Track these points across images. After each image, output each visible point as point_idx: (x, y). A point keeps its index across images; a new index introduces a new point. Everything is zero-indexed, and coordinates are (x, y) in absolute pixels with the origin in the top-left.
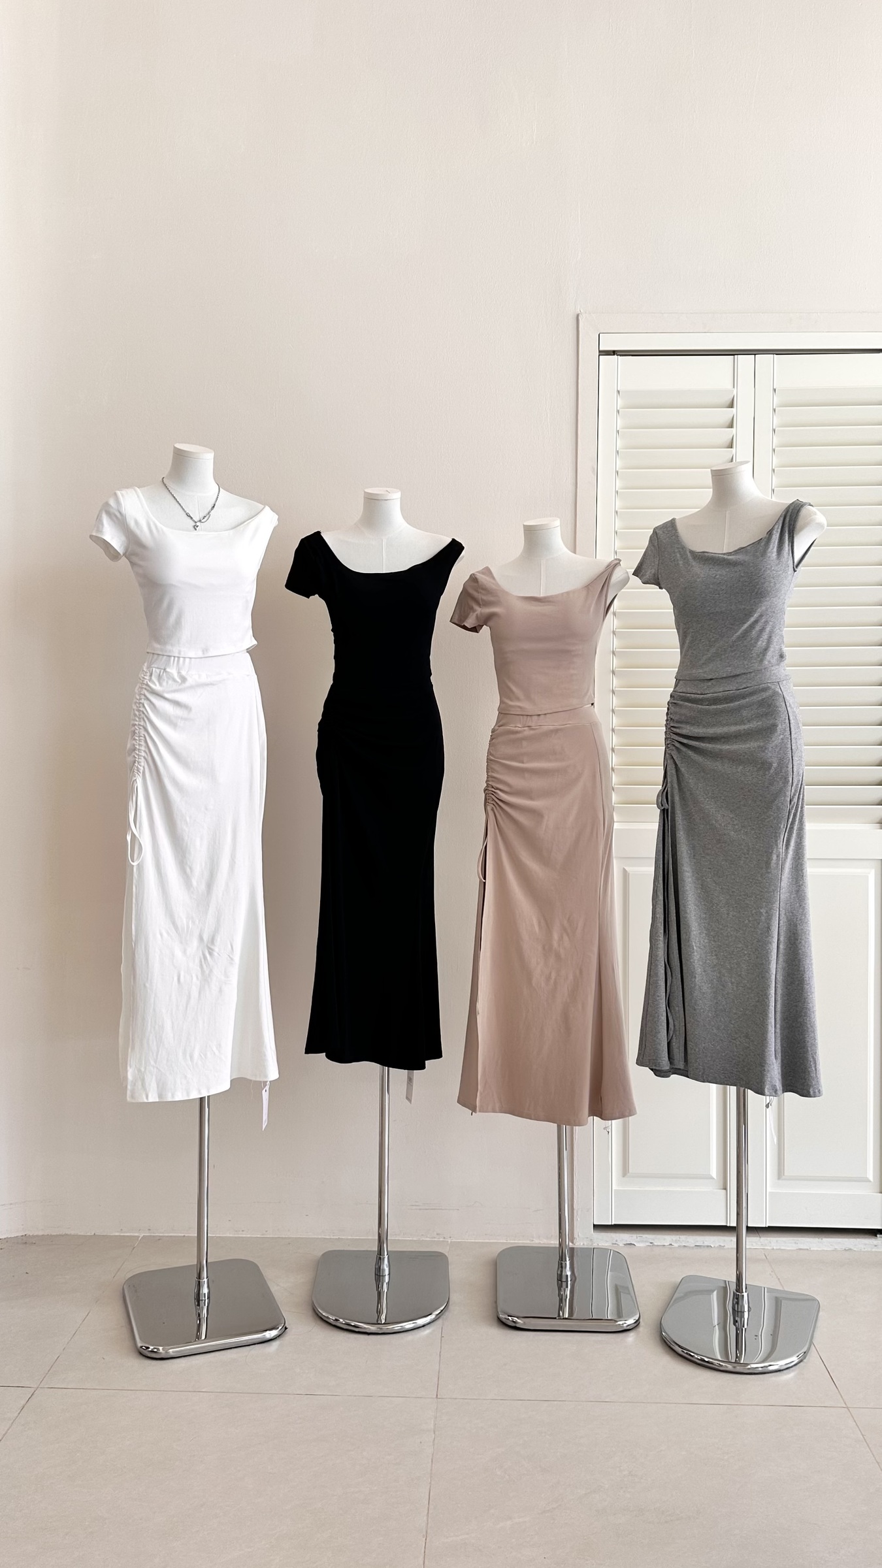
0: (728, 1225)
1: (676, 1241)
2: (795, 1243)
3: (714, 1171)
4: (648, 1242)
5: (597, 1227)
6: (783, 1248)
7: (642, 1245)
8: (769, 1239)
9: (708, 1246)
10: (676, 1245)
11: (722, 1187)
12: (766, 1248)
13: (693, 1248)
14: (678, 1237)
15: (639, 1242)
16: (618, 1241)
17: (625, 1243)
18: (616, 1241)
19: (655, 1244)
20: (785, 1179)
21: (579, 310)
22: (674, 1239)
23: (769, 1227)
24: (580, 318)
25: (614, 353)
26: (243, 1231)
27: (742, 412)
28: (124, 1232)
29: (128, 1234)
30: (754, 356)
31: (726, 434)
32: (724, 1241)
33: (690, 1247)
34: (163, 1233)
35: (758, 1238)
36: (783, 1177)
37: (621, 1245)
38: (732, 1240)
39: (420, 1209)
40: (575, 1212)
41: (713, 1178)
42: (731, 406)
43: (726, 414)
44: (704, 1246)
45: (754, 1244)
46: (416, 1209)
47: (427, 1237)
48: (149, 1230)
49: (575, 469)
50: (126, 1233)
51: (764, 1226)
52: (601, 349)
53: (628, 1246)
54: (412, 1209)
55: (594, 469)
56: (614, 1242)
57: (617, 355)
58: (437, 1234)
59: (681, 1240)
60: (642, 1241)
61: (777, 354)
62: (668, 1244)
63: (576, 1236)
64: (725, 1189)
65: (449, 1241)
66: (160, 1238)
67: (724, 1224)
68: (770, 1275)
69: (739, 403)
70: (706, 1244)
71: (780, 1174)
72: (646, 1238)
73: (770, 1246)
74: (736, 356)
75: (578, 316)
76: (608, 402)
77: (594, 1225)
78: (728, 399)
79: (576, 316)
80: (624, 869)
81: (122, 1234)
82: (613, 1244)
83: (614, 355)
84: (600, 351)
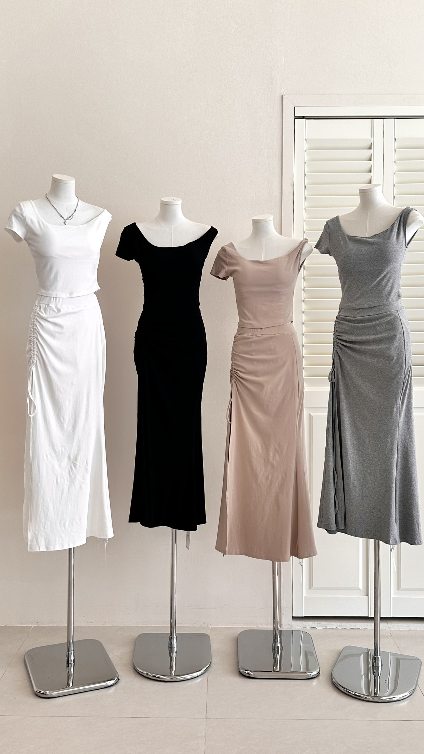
0: (369, 616)
1: (340, 625)
2: (408, 626)
3: (361, 586)
4: (322, 626)
5: (294, 618)
6: (400, 629)
7: (320, 628)
8: (393, 624)
9: (358, 629)
10: (340, 628)
11: (366, 595)
12: (391, 629)
13: (349, 629)
14: (340, 623)
15: (318, 626)
16: (307, 626)
17: (311, 627)
18: (306, 626)
19: (328, 627)
20: (402, 590)
21: (283, 93)
22: (339, 625)
23: (393, 617)
24: (284, 98)
25: (303, 117)
26: (92, 622)
27: (377, 152)
28: (23, 624)
29: (25, 625)
30: (383, 119)
31: (368, 164)
32: (367, 625)
33: (347, 629)
34: (45, 624)
35: (386, 624)
36: (401, 589)
37: (308, 628)
38: (371, 625)
39: (194, 609)
40: (282, 609)
41: (361, 590)
42: (370, 148)
43: (368, 153)
44: (355, 629)
45: (384, 627)
46: (192, 609)
47: (197, 625)
48: (38, 622)
49: (281, 185)
50: (24, 624)
51: (390, 617)
52: (296, 115)
53: (312, 629)
54: (188, 609)
55: (292, 184)
56: (304, 627)
57: (305, 119)
58: (203, 623)
59: (342, 625)
60: (320, 626)
61: (396, 118)
62: (335, 627)
63: (282, 623)
64: (368, 595)
65: (210, 627)
66: (44, 627)
67: (367, 616)
68: (394, 645)
69: (375, 147)
70: (357, 627)
71: (399, 587)
72: (323, 624)
73: (393, 628)
74: (373, 119)
75: (282, 96)
76: (300, 145)
77: (293, 617)
78: (368, 144)
79: (281, 97)
80: (310, 414)
81: (22, 625)
82: (304, 628)
83: (303, 119)
84: (295, 117)
